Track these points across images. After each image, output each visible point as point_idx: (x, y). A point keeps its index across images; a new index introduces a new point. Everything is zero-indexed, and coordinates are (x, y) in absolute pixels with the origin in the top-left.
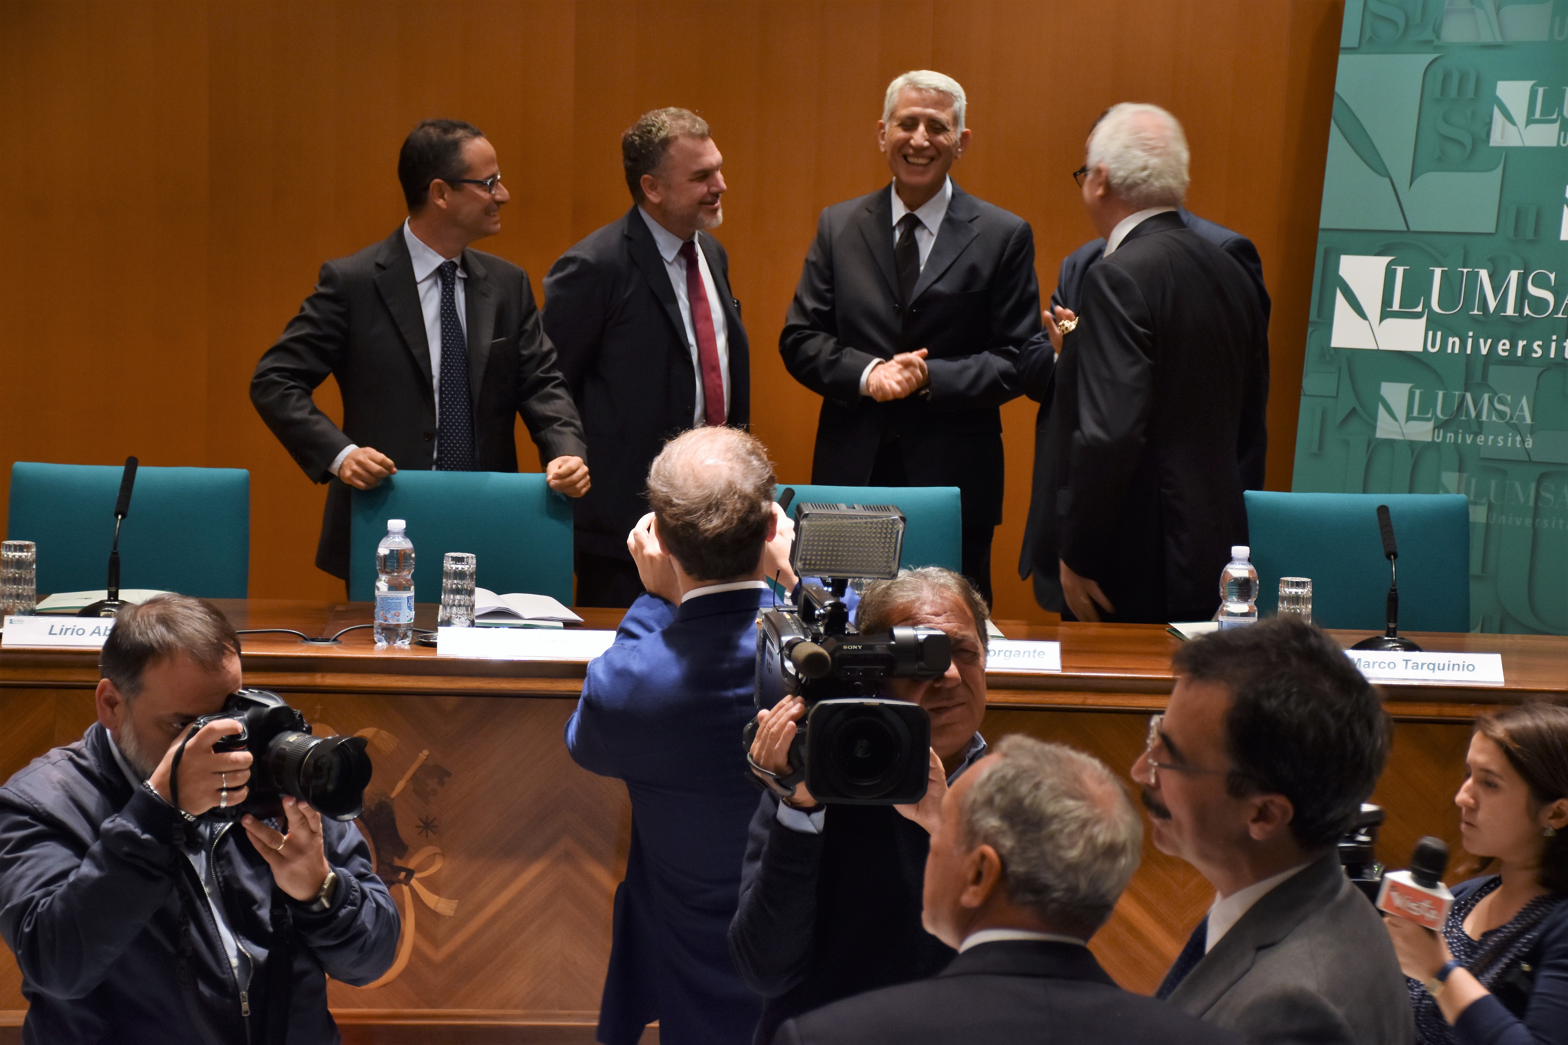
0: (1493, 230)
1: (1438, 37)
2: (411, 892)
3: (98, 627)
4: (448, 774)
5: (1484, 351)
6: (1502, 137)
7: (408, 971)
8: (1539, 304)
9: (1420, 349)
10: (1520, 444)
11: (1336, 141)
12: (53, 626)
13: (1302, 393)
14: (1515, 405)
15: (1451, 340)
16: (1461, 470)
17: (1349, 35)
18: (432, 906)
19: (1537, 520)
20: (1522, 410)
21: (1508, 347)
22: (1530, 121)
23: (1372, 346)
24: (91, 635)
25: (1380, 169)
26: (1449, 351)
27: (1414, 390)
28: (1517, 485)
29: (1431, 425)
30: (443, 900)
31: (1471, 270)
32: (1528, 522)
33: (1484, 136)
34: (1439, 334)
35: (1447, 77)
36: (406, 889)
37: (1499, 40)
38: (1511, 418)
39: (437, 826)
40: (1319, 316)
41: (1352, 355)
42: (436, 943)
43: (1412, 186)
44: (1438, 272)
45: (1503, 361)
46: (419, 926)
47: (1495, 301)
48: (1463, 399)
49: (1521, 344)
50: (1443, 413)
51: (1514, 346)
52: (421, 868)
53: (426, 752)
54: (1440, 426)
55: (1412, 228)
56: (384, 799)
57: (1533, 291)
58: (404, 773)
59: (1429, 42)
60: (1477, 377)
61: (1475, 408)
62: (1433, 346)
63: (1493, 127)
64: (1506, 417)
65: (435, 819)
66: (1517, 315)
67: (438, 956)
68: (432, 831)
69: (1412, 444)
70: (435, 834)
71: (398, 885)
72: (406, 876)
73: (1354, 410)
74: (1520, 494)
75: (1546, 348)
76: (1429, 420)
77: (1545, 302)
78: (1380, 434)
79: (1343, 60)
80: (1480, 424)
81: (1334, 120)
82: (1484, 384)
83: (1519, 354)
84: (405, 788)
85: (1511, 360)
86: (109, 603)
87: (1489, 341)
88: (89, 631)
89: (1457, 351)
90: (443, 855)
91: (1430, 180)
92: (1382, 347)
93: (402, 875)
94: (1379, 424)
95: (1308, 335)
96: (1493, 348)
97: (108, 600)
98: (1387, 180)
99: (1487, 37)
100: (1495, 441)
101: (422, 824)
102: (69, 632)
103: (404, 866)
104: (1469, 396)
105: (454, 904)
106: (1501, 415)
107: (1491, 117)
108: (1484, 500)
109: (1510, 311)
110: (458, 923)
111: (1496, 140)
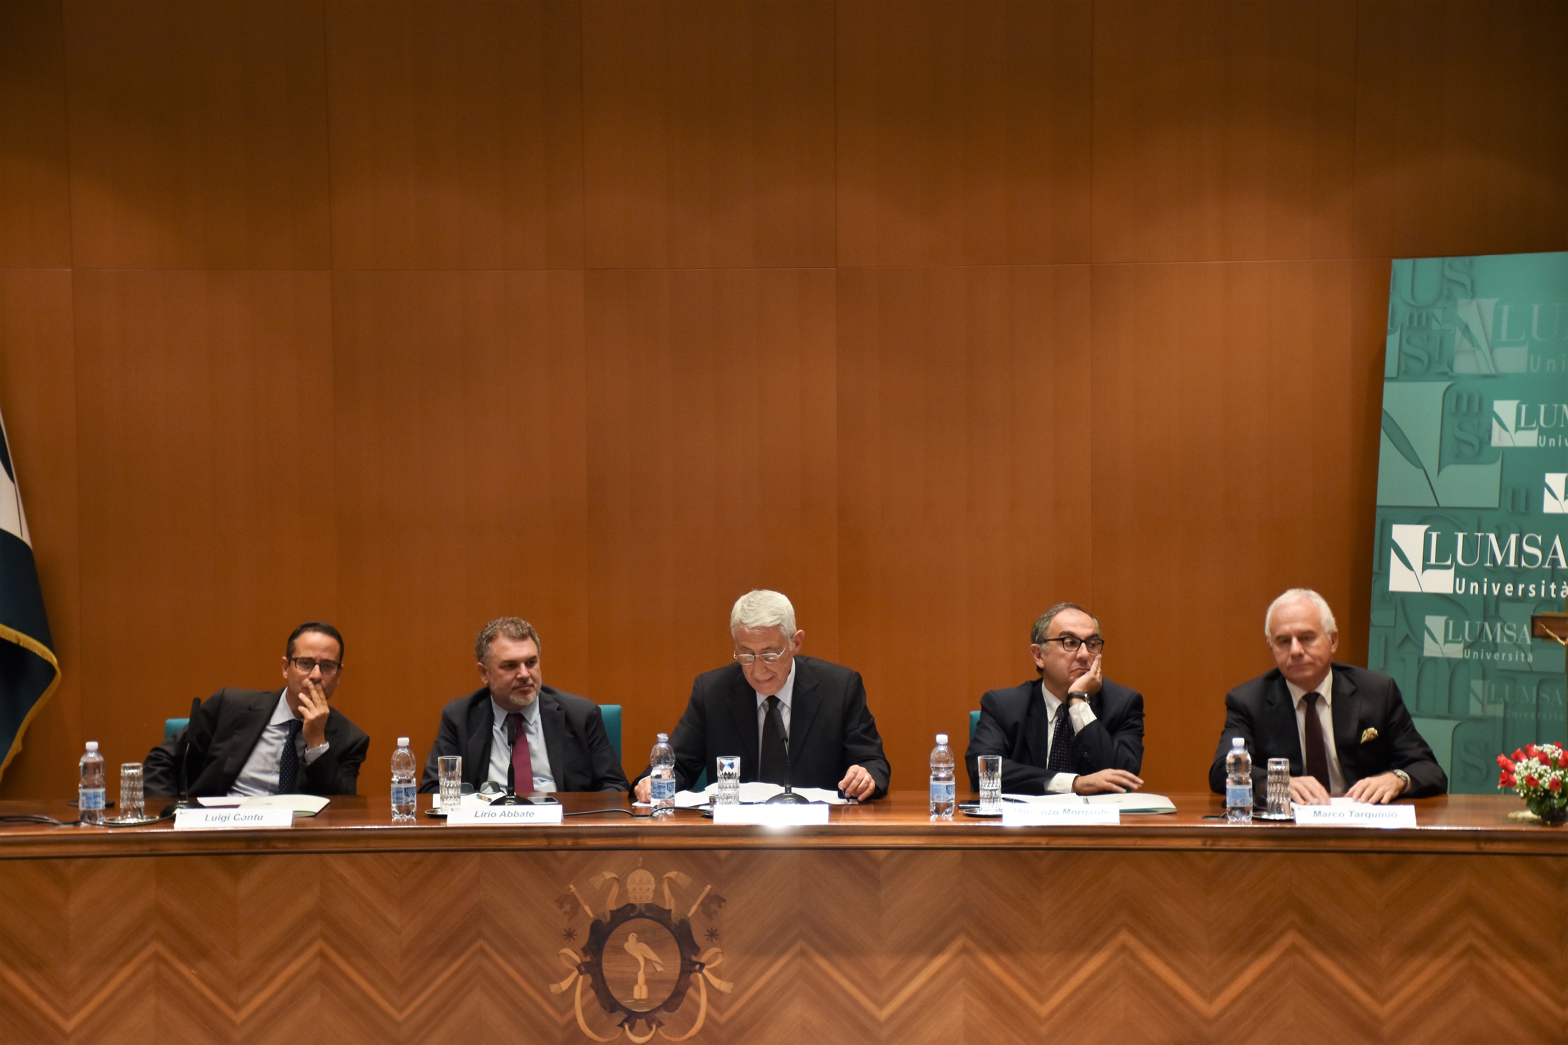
0: (1496, 505)
1: (1451, 370)
2: (703, 978)
3: (504, 812)
4: (724, 900)
5: (1496, 592)
6: (1499, 440)
7: (704, 1030)
8: (1532, 559)
9: (1451, 591)
10: (1524, 659)
11: (1386, 445)
12: (477, 812)
13: (1371, 624)
14: (1519, 631)
15: (1472, 585)
16: (1484, 677)
17: (1390, 368)
18: (717, 986)
19: (1539, 715)
20: (1524, 635)
21: (1512, 589)
22: (1518, 428)
23: (1418, 590)
24: (500, 816)
25: (1418, 464)
26: (1472, 592)
27: (1448, 620)
28: (1524, 689)
29: (1461, 646)
30: (724, 983)
31: (1483, 534)
32: (1533, 715)
33: (1487, 439)
34: (1464, 580)
35: (1459, 398)
36: (700, 976)
37: (1493, 372)
38: (1517, 640)
39: (718, 935)
40: (1380, 569)
41: (1404, 597)
42: (721, 1011)
43: (1440, 474)
44: (1460, 536)
45: (1509, 599)
46: (709, 1000)
47: (1501, 556)
48: (1483, 627)
49: (1521, 587)
50: (1469, 637)
51: (1516, 588)
52: (710, 962)
53: (709, 887)
54: (1468, 647)
55: (1441, 505)
56: (683, 917)
57: (1527, 549)
58: (696, 901)
59: (1445, 374)
60: (1492, 610)
61: (1492, 633)
62: (1460, 589)
63: (1493, 432)
64: (1513, 640)
65: (716, 930)
66: (1517, 565)
67: (723, 1019)
68: (715, 938)
69: (1449, 661)
70: (717, 939)
71: (695, 973)
72: (700, 968)
73: (1407, 636)
74: (1526, 696)
75: (1538, 590)
76: (1460, 642)
77: (1536, 557)
78: (1427, 653)
79: (1387, 386)
80: (1496, 645)
81: (1384, 429)
82: (1497, 617)
83: (1520, 594)
84: (697, 910)
85: (1515, 599)
86: (509, 797)
87: (1499, 585)
88: (498, 814)
89: (1477, 592)
90: (722, 953)
91: (1453, 470)
92: (1425, 590)
93: (698, 967)
94: (1426, 645)
95: (1373, 582)
96: (1502, 590)
97: (508, 796)
98: (1422, 471)
99: (1485, 370)
100: (1507, 657)
101: (709, 934)
102: (487, 815)
103: (699, 961)
104: (1487, 625)
105: (731, 985)
106: (1510, 638)
107: (1491, 426)
108: (1502, 700)
109: (1512, 563)
110: (734, 998)
111: (1495, 442)
